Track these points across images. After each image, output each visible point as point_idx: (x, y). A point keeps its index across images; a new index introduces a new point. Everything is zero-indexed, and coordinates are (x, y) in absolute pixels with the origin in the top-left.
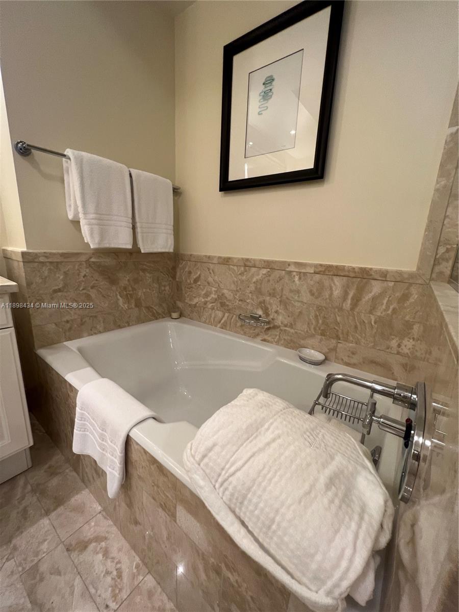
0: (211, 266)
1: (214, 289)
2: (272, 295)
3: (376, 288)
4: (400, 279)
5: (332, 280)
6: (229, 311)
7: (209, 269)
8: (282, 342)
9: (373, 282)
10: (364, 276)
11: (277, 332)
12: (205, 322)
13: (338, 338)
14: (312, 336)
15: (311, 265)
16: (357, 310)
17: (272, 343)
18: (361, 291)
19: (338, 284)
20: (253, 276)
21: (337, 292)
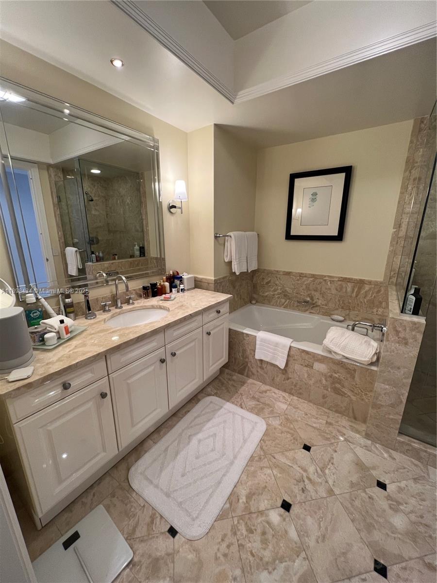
0: (278, 276)
1: (279, 287)
2: (316, 290)
3: (367, 287)
4: (377, 284)
5: (347, 284)
6: (289, 299)
7: (277, 277)
8: (321, 313)
9: (366, 285)
10: (362, 282)
11: (318, 308)
12: (273, 305)
13: (350, 309)
14: (337, 309)
15: (336, 277)
16: (359, 297)
17: (315, 313)
18: (360, 289)
19: (349, 286)
20: (305, 281)
21: (349, 289)
